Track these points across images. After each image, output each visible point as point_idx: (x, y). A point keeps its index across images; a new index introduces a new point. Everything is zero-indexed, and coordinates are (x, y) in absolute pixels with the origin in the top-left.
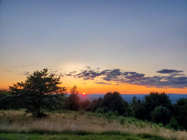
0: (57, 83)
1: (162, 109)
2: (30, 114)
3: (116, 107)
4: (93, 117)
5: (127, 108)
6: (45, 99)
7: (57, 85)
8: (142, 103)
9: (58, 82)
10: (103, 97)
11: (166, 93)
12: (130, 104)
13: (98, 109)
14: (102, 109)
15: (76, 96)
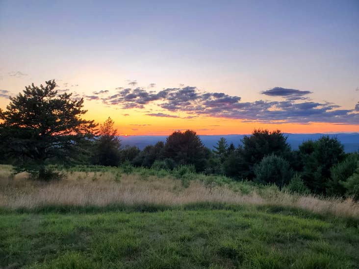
0: (78, 112)
1: (275, 161)
3: (189, 158)
4: (150, 177)
5: (210, 159)
6: (55, 144)
7: (77, 116)
8: (238, 149)
10: (165, 141)
11: (282, 132)
13: (156, 162)
14: (164, 163)
15: (113, 139)
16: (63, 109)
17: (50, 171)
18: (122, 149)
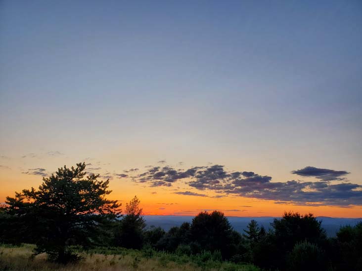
0: (103, 192)
2: (44, 255)
4: (171, 263)
5: (239, 245)
6: (78, 225)
7: (101, 196)
8: (268, 234)
9: (105, 190)
10: (191, 222)
11: (314, 216)
12: (245, 236)
13: (180, 247)
14: (189, 247)
15: (138, 219)
16: (90, 190)
17: (69, 252)
18: (147, 230)
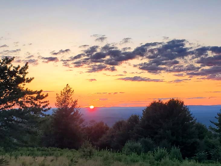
0: (22, 80)
3: (175, 138)
5: (204, 140)
7: (21, 85)
9: (24, 77)
10: (140, 114)
12: (212, 129)
13: (128, 144)
15: (73, 113)
